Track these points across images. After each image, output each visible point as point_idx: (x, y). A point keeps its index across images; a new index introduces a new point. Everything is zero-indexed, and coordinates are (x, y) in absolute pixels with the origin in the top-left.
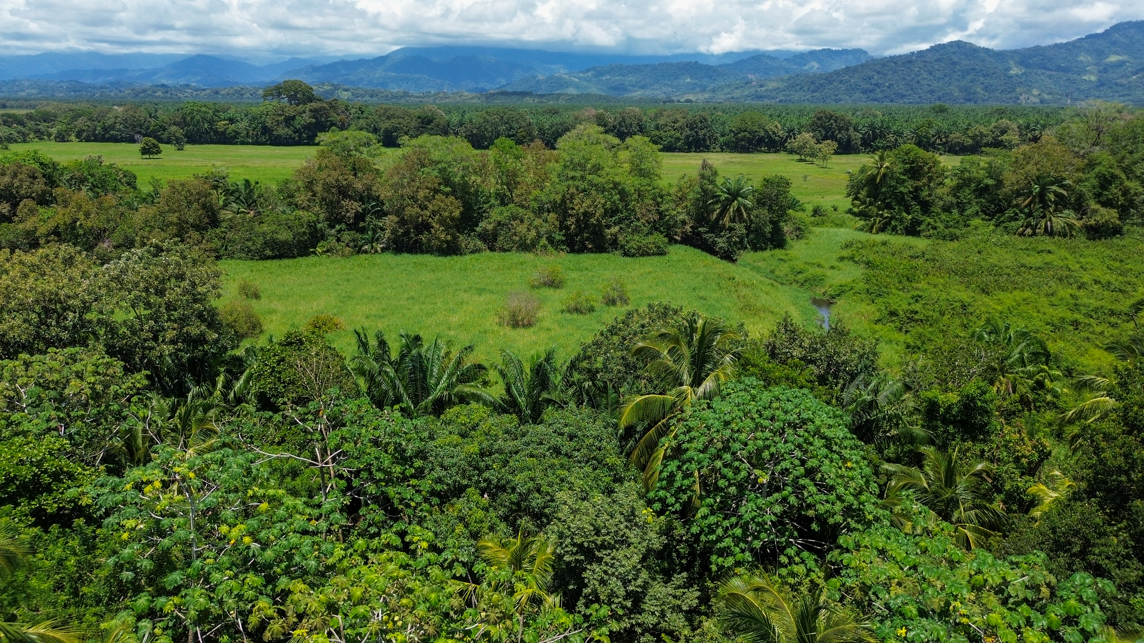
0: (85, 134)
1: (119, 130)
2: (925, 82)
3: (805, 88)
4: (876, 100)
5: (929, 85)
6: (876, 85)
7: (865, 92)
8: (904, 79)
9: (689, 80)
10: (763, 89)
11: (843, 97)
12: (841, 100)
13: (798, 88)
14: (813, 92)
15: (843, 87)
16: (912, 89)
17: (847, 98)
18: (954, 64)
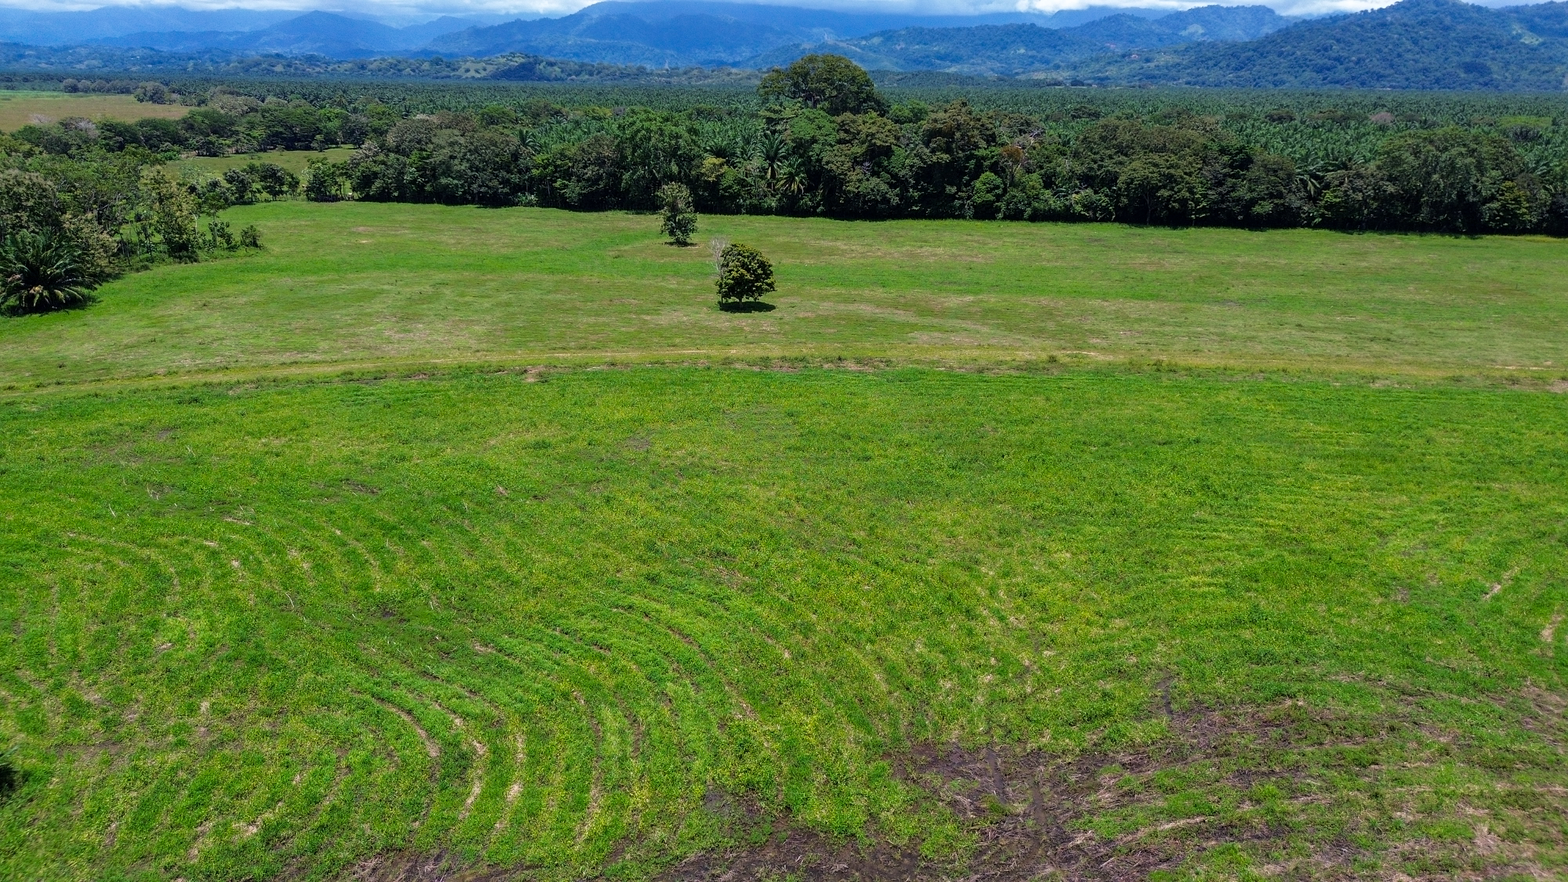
0: (378, 184)
1: (460, 176)
2: (1409, 56)
3: (1223, 64)
4: (1337, 82)
5: (1416, 61)
6: (1338, 59)
7: (1320, 70)
8: (1379, 51)
9: (1022, 51)
10: (1152, 65)
11: (1285, 77)
12: (1283, 82)
13: (1211, 63)
14: (1237, 69)
15: (1284, 63)
16: (1392, 66)
17: (1292, 78)
18: (1447, 29)
